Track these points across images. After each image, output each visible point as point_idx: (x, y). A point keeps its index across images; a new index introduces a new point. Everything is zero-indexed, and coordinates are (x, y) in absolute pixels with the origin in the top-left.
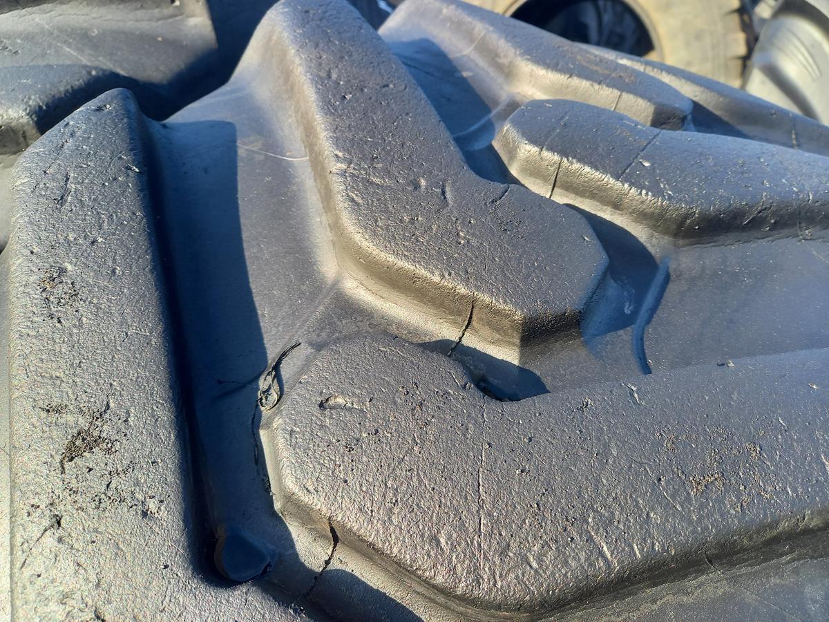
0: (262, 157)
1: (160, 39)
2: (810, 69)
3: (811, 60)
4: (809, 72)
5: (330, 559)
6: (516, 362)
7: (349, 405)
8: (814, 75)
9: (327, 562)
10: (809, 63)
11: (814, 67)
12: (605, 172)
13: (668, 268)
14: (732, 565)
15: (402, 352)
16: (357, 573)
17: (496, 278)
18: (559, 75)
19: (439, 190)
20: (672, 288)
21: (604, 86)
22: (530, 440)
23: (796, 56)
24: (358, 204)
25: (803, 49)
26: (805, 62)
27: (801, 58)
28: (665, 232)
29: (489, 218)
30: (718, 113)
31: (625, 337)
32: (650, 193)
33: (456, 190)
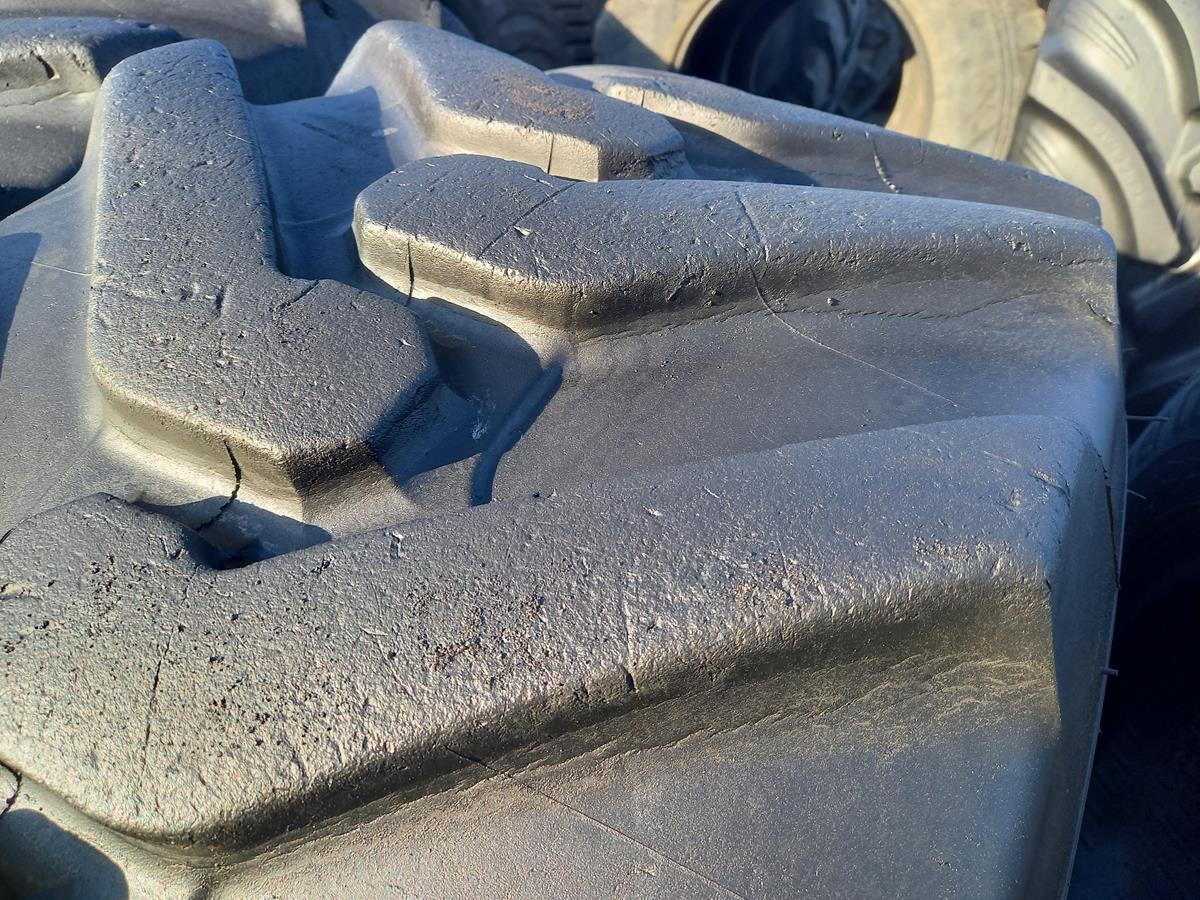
0: (56, 276)
1: (38, 127)
2: (1120, 51)
3: (1120, 39)
4: (1120, 56)
5: (15, 796)
6: (299, 518)
7: (26, 593)
8: (1128, 61)
9: (11, 802)
10: (1117, 43)
11: (1126, 47)
12: (463, 248)
13: (562, 371)
14: (520, 765)
15: (110, 517)
16: (46, 812)
17: (254, 407)
18: (476, 120)
19: (213, 298)
20: (560, 399)
21: (532, 128)
22: (235, 617)
23: (1097, 35)
24: (105, 327)
25: (1107, 24)
26: (1112, 43)
27: (1105, 36)
28: (551, 323)
29: (268, 330)
30: (746, 145)
31: (462, 471)
32: (517, 273)
33: (237, 297)
